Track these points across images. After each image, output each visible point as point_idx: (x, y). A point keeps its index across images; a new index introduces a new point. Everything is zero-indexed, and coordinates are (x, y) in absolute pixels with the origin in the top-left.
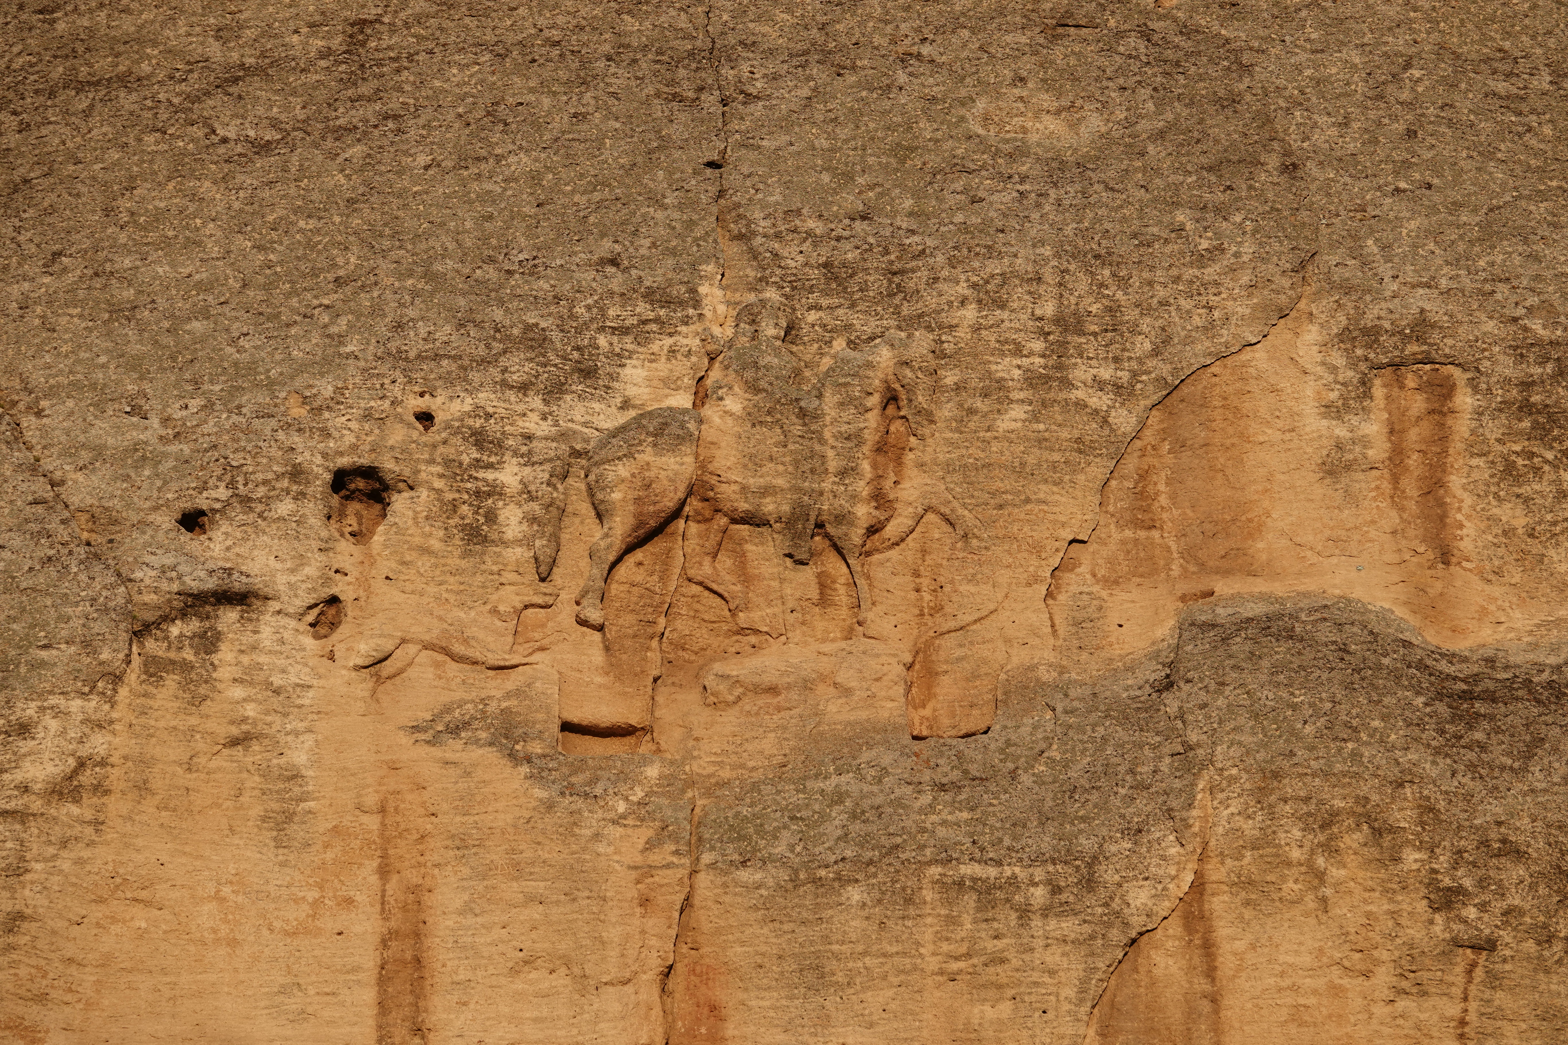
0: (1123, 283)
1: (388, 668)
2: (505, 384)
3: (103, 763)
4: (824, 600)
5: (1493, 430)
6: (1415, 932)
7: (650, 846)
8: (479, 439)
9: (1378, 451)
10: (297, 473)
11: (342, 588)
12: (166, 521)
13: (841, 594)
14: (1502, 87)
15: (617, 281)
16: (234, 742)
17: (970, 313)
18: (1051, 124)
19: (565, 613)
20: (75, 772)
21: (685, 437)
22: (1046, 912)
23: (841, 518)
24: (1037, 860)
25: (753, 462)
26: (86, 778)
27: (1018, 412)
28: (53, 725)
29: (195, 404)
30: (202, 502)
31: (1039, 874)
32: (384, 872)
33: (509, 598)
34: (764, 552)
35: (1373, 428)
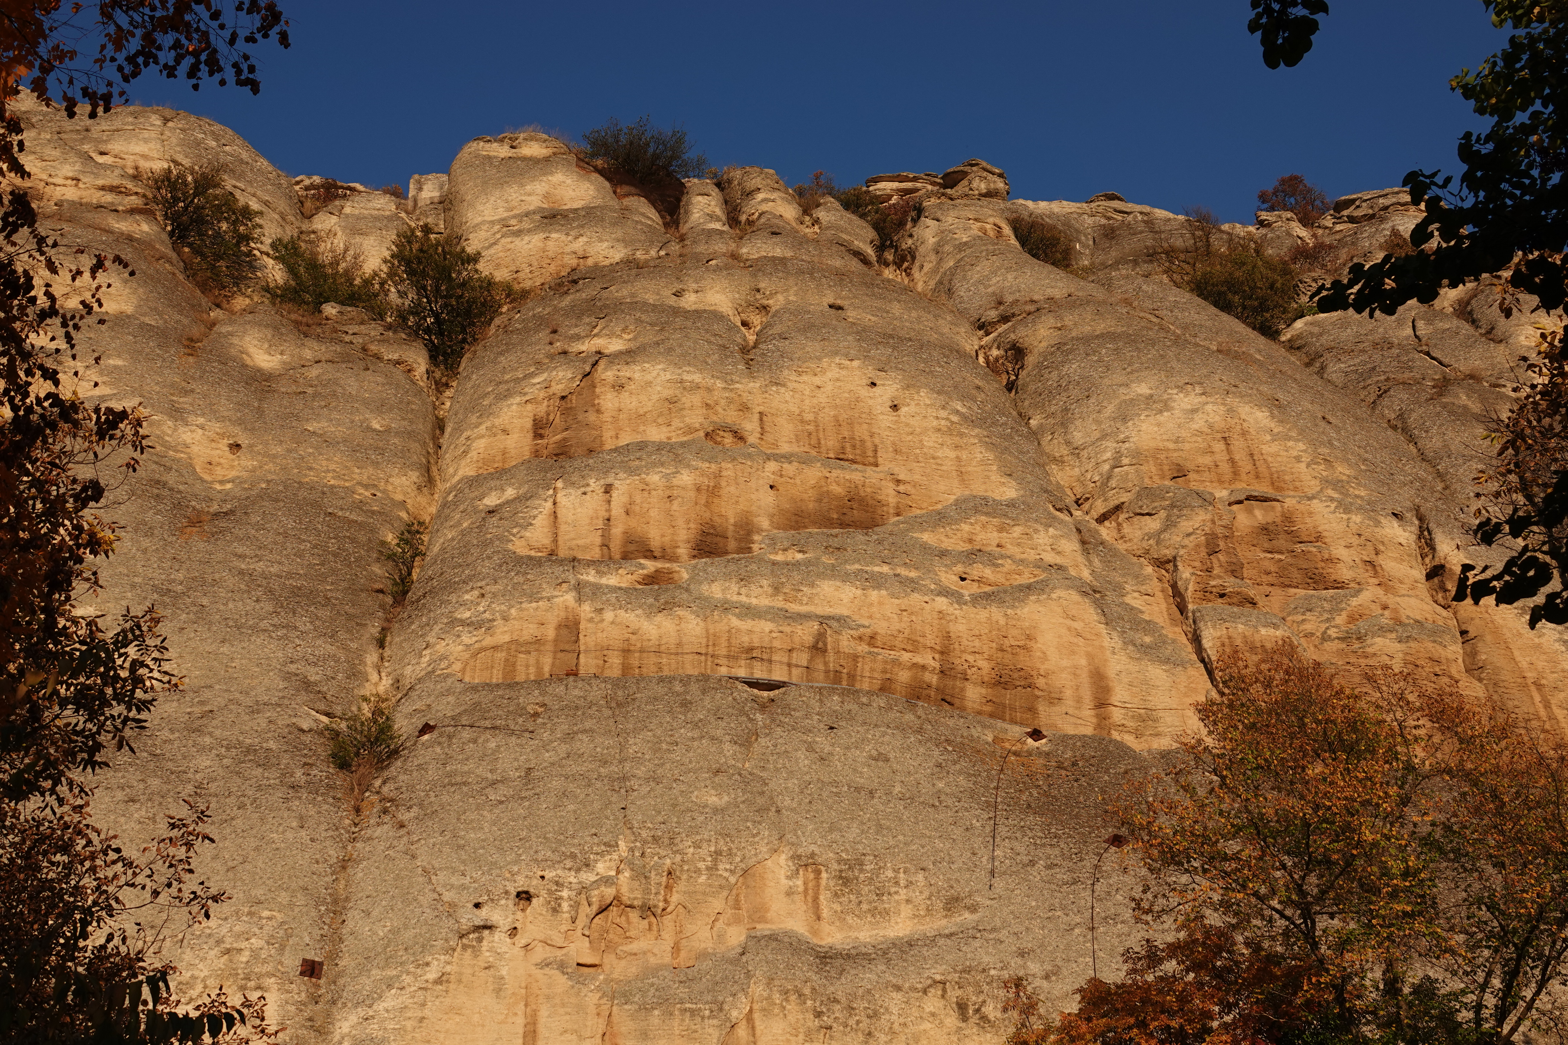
0: (733, 842)
1: (529, 947)
2: (565, 868)
3: (449, 974)
4: (650, 929)
5: (832, 883)
6: (810, 1024)
7: (600, 998)
8: (557, 883)
9: (801, 889)
10: (507, 892)
11: (517, 925)
12: (470, 905)
13: (655, 927)
14: (834, 790)
15: (596, 840)
16: (486, 968)
17: (691, 850)
18: (714, 799)
19: (579, 932)
20: (441, 977)
21: (613, 884)
22: (709, 1018)
23: (655, 906)
24: (707, 1003)
25: (632, 890)
26: (444, 978)
27: (704, 877)
28: (436, 963)
29: (480, 873)
30: (480, 900)
31: (707, 1007)
32: (526, 1005)
33: (564, 928)
34: (634, 915)
35: (800, 882)
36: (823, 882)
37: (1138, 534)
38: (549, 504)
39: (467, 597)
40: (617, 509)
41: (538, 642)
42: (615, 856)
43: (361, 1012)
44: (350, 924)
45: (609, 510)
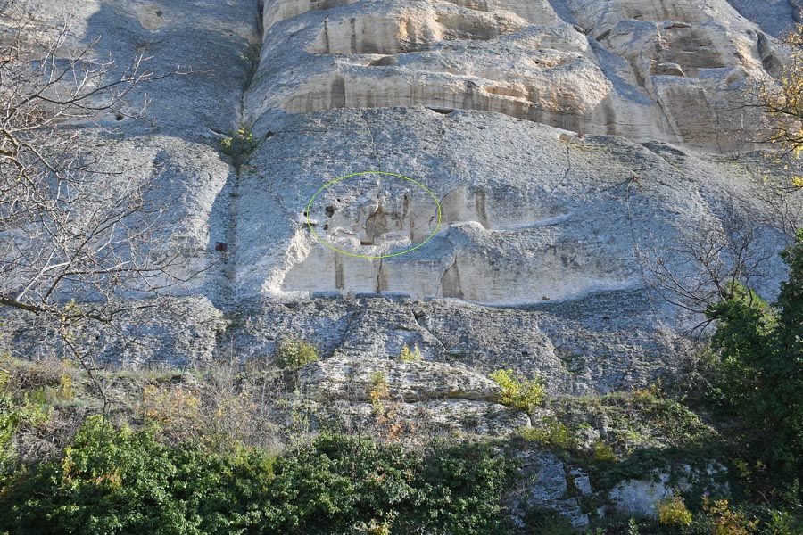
0: (437, 181)
1: (335, 234)
2: (350, 195)
4: (397, 225)
5: (491, 201)
8: (347, 203)
9: (475, 204)
10: (321, 207)
11: (328, 223)
12: (302, 214)
13: (400, 224)
15: (365, 181)
19: (360, 227)
21: (376, 202)
23: (399, 214)
25: (387, 205)
27: (423, 199)
29: (306, 198)
32: (336, 263)
33: (353, 224)
34: (389, 219)
35: (474, 201)
36: (486, 200)
37: (619, 44)
38: (323, 29)
39: (285, 73)
40: (358, 31)
41: (324, 93)
42: (376, 189)
43: (249, 267)
44: (239, 226)
45: (354, 31)
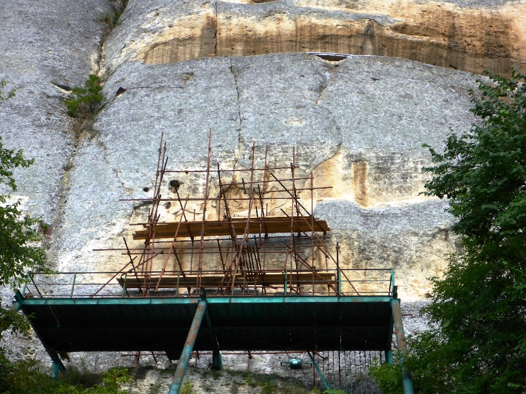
0: (308, 148)
1: (178, 214)
2: (200, 166)
3: (127, 230)
6: (356, 257)
8: (196, 176)
9: (353, 175)
10: (164, 181)
11: (171, 201)
12: (141, 189)
15: (220, 149)
17: (281, 154)
18: (297, 123)
19: (210, 205)
20: (122, 232)
21: (231, 175)
26: (124, 233)
28: (119, 223)
29: (147, 170)
30: (147, 186)
33: (200, 202)
35: (351, 172)
36: (367, 171)
42: (232, 158)
44: (69, 203)
